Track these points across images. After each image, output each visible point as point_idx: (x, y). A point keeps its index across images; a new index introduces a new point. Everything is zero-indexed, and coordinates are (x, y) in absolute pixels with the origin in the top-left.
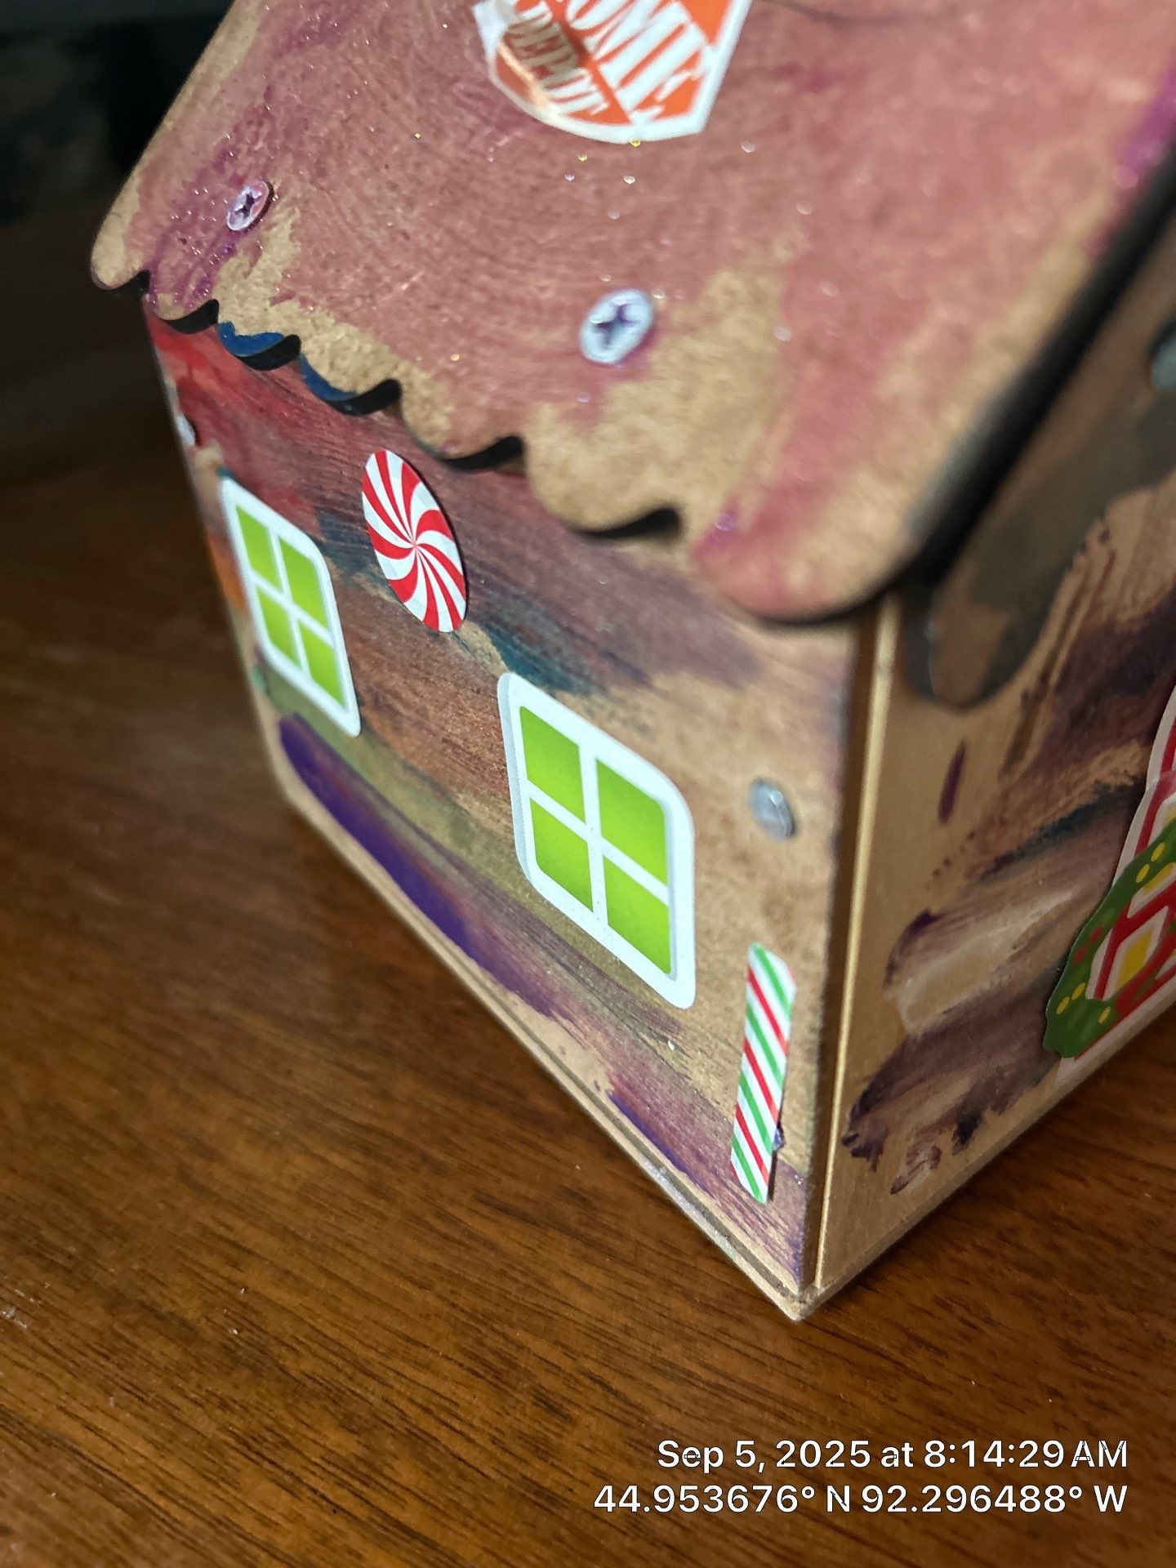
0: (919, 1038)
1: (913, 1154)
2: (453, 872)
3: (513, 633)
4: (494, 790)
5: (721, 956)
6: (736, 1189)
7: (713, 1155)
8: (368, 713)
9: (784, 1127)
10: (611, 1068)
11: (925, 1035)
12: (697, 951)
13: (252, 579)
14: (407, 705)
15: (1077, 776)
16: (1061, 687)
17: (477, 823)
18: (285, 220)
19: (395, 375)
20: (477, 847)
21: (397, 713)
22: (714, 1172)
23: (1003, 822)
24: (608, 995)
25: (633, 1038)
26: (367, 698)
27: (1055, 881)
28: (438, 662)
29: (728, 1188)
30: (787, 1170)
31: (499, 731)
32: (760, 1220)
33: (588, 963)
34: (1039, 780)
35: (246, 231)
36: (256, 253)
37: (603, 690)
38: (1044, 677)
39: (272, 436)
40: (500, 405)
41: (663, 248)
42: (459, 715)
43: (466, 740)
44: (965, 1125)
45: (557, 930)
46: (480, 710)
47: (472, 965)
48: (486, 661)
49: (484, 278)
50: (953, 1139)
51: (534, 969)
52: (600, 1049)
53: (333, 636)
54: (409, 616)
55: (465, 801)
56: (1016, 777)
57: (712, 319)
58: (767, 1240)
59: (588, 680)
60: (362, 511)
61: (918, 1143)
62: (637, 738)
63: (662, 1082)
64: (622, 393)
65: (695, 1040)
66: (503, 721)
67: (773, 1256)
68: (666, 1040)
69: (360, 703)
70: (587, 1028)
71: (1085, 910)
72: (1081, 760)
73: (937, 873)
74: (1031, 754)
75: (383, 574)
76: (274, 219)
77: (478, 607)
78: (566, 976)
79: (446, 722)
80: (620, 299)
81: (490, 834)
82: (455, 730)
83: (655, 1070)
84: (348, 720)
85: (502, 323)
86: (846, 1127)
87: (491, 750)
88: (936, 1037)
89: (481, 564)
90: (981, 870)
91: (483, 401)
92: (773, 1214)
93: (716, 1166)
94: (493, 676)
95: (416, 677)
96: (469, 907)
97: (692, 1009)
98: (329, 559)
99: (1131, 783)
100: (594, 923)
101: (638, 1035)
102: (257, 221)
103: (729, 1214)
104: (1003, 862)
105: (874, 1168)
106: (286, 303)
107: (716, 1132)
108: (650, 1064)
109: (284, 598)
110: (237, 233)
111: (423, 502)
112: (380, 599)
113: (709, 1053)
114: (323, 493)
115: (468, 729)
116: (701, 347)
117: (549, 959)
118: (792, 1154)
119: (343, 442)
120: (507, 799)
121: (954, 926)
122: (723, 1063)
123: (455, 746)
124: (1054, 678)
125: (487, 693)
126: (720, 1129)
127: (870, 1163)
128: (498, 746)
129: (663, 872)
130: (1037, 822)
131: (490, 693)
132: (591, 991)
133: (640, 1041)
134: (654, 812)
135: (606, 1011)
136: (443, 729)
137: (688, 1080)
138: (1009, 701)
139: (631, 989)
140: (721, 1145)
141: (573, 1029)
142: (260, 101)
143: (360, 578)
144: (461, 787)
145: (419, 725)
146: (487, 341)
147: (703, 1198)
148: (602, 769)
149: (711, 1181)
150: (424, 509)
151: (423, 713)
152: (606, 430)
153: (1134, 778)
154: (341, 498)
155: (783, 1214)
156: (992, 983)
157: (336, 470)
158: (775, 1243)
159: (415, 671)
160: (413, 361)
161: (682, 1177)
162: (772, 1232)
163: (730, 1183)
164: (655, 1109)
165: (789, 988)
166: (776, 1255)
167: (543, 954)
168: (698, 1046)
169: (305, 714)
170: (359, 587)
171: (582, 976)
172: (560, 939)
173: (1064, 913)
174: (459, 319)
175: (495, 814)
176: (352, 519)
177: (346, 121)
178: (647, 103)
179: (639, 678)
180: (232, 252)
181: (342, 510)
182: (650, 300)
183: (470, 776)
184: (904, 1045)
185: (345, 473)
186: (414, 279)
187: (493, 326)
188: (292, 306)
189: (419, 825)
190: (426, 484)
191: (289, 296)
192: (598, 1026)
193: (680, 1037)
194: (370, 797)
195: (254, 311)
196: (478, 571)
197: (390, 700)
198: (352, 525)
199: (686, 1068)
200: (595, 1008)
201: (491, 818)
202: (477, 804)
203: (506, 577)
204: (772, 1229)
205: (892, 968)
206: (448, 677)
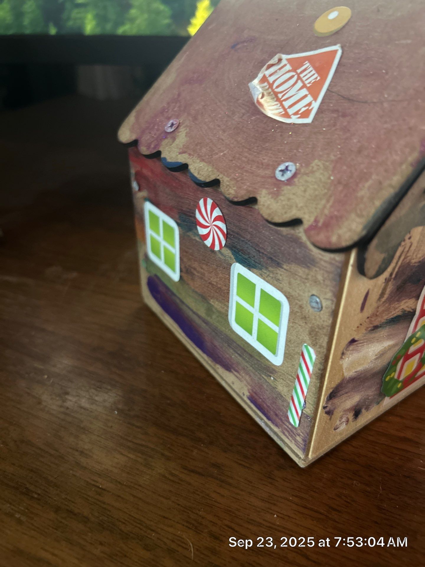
0: (347, 379)
1: (341, 418)
2: (203, 325)
3: (239, 251)
4: (224, 298)
5: (293, 348)
6: (288, 424)
7: (281, 413)
8: (183, 274)
9: (306, 401)
10: (250, 387)
11: (349, 378)
12: (285, 347)
13: (149, 232)
14: (198, 272)
15: (397, 306)
16: (395, 279)
17: (216, 309)
18: (184, 131)
19: (218, 178)
20: (214, 317)
21: (194, 274)
22: (281, 420)
23: (377, 315)
24: (252, 363)
25: (259, 376)
26: (184, 270)
27: (389, 337)
28: (212, 259)
29: (285, 424)
30: (305, 415)
31: (229, 280)
32: (294, 434)
33: (247, 353)
34: (387, 305)
35: (171, 132)
36: (174, 139)
37: (267, 268)
38: (391, 275)
39: (168, 190)
40: (250, 189)
41: (299, 152)
42: (216, 275)
43: (217, 283)
44: (357, 413)
45: (238, 343)
46: (224, 274)
47: (205, 356)
48: (229, 259)
49: (246, 154)
50: (353, 416)
51: (228, 356)
52: (247, 381)
53: (176, 251)
54: (205, 246)
55: (213, 302)
56: (381, 302)
57: (313, 172)
58: (296, 441)
59: (262, 266)
60: (195, 214)
61: (343, 414)
62: (275, 282)
63: (267, 391)
64: (286, 189)
65: (280, 375)
66: (231, 277)
67: (297, 446)
68: (270, 376)
69: (181, 271)
70: (243, 375)
71: (397, 349)
72: (399, 301)
73: (358, 327)
74: (386, 296)
75: (198, 233)
76: (180, 130)
77: (229, 244)
78: (239, 357)
79: (211, 277)
80: (287, 164)
81: (220, 312)
82: (214, 280)
83: (265, 387)
84: (175, 276)
85: (251, 167)
86: (325, 403)
87: (225, 286)
88: (352, 380)
89: (233, 231)
90: (370, 329)
91: (245, 187)
92: (299, 431)
93: (282, 417)
94: (230, 264)
95: (203, 264)
96: (207, 337)
97: (281, 366)
98: (180, 228)
99: (412, 311)
100: (252, 340)
101: (261, 375)
102: (174, 130)
103: (284, 433)
104: (376, 328)
105: (330, 419)
106: (184, 155)
107: (283, 406)
108: (264, 385)
109: (160, 238)
110: (168, 133)
111: (217, 212)
112: (195, 240)
113: (285, 379)
114: (183, 208)
115: (218, 279)
116: (309, 179)
117: (233, 352)
118: (308, 410)
119: (193, 194)
120: (228, 301)
121: (361, 345)
122: (289, 382)
123: (212, 285)
124: (393, 276)
125: (227, 269)
126: (285, 405)
127: (329, 417)
128: (228, 285)
129: (278, 323)
130: (385, 317)
131: (228, 269)
132: (247, 362)
133: (261, 377)
134: (278, 304)
135: (251, 368)
136: (209, 279)
137: (276, 389)
138: (382, 279)
139: (261, 360)
140: (284, 410)
141: (238, 375)
142: (176, 97)
143: (190, 234)
144: (213, 297)
145: (201, 278)
146: (247, 171)
147: (276, 429)
148: (262, 291)
149: (279, 423)
150: (217, 215)
151: (204, 274)
152: (282, 198)
153: (413, 310)
154: (188, 210)
155: (303, 431)
156: (369, 366)
157: (188, 202)
158: (299, 442)
159: (203, 262)
160: (224, 175)
161: (269, 423)
162: (298, 438)
163: (286, 422)
164: (263, 400)
165: (314, 357)
166: (298, 446)
167: (231, 350)
168: (281, 377)
169: (159, 274)
170: (189, 236)
171: (244, 357)
172: (239, 345)
173: (390, 348)
174: (239, 165)
175: (223, 306)
176: (191, 216)
177: (204, 106)
178: (296, 113)
179: (279, 265)
180: (166, 138)
181: (188, 213)
182: (296, 166)
183: (216, 294)
184: (343, 380)
185: (192, 203)
186: (225, 152)
187: (249, 168)
188: (186, 156)
189: (195, 310)
190: (219, 208)
191: (184, 152)
192: (247, 373)
193: (275, 375)
194: (178, 301)
195: (174, 155)
196: (231, 233)
197: (192, 270)
198: (190, 218)
199: (276, 385)
200: (248, 368)
201: (221, 307)
202: (217, 303)
203: (241, 235)
204: (298, 437)
205: (343, 354)
206: (215, 264)
